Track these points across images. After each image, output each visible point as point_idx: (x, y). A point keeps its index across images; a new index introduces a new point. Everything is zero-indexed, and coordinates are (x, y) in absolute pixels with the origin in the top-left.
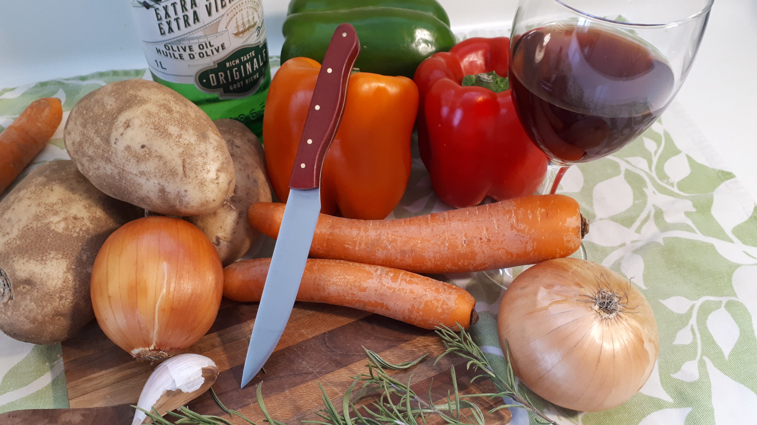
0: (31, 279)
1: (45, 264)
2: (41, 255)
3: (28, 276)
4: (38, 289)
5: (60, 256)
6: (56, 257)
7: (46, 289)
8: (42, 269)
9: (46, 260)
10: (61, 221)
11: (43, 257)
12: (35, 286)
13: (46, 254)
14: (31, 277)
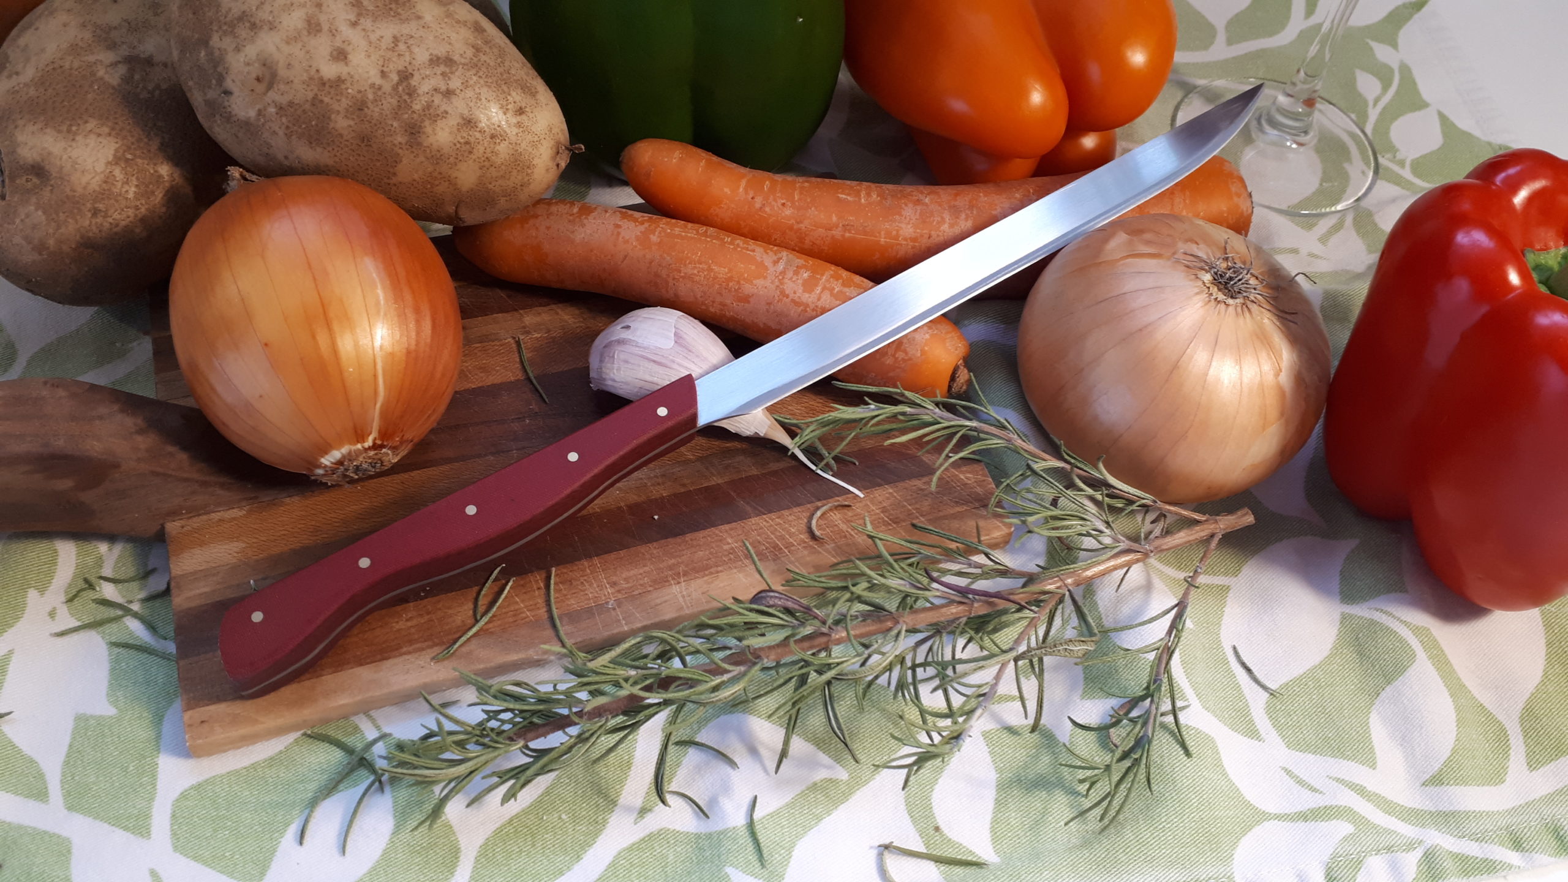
0: (42, 164)
1: (73, 140)
2: (68, 123)
3: (38, 159)
4: (52, 186)
5: (106, 130)
6: (98, 131)
7: (68, 190)
8: (65, 149)
9: (75, 134)
10: (120, 62)
11: (71, 125)
12: (48, 180)
13: (79, 122)
14: (43, 161)
